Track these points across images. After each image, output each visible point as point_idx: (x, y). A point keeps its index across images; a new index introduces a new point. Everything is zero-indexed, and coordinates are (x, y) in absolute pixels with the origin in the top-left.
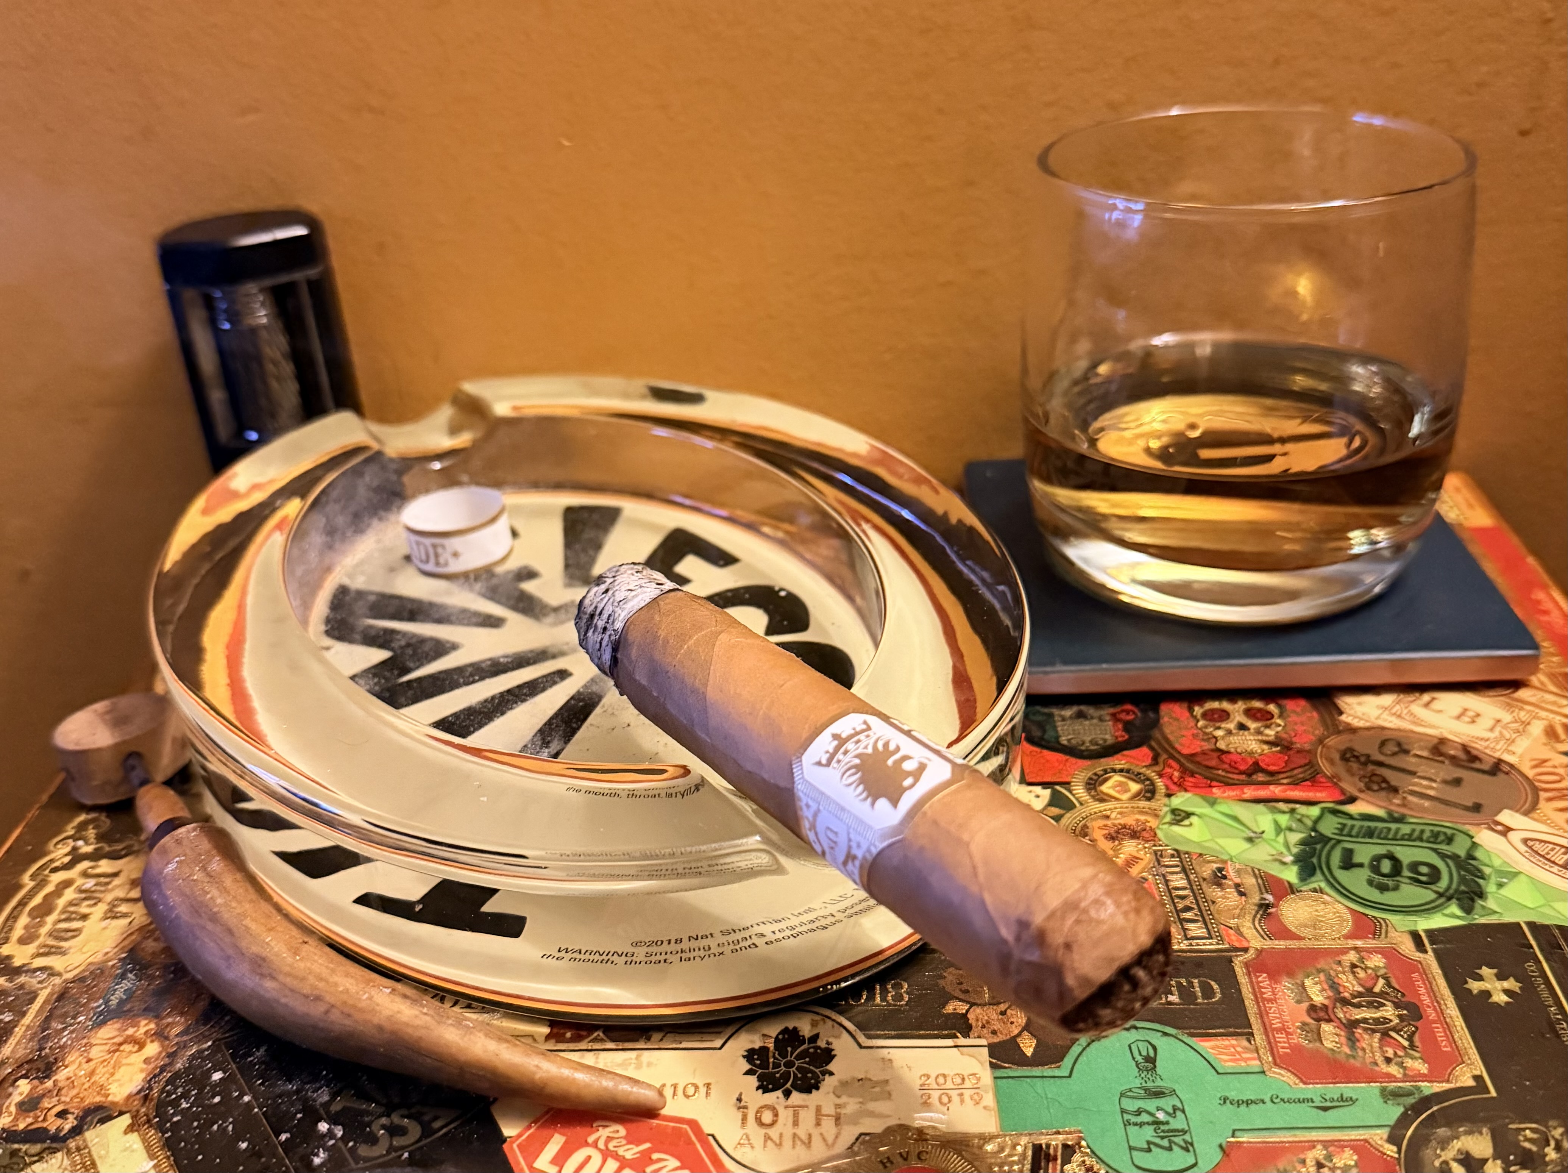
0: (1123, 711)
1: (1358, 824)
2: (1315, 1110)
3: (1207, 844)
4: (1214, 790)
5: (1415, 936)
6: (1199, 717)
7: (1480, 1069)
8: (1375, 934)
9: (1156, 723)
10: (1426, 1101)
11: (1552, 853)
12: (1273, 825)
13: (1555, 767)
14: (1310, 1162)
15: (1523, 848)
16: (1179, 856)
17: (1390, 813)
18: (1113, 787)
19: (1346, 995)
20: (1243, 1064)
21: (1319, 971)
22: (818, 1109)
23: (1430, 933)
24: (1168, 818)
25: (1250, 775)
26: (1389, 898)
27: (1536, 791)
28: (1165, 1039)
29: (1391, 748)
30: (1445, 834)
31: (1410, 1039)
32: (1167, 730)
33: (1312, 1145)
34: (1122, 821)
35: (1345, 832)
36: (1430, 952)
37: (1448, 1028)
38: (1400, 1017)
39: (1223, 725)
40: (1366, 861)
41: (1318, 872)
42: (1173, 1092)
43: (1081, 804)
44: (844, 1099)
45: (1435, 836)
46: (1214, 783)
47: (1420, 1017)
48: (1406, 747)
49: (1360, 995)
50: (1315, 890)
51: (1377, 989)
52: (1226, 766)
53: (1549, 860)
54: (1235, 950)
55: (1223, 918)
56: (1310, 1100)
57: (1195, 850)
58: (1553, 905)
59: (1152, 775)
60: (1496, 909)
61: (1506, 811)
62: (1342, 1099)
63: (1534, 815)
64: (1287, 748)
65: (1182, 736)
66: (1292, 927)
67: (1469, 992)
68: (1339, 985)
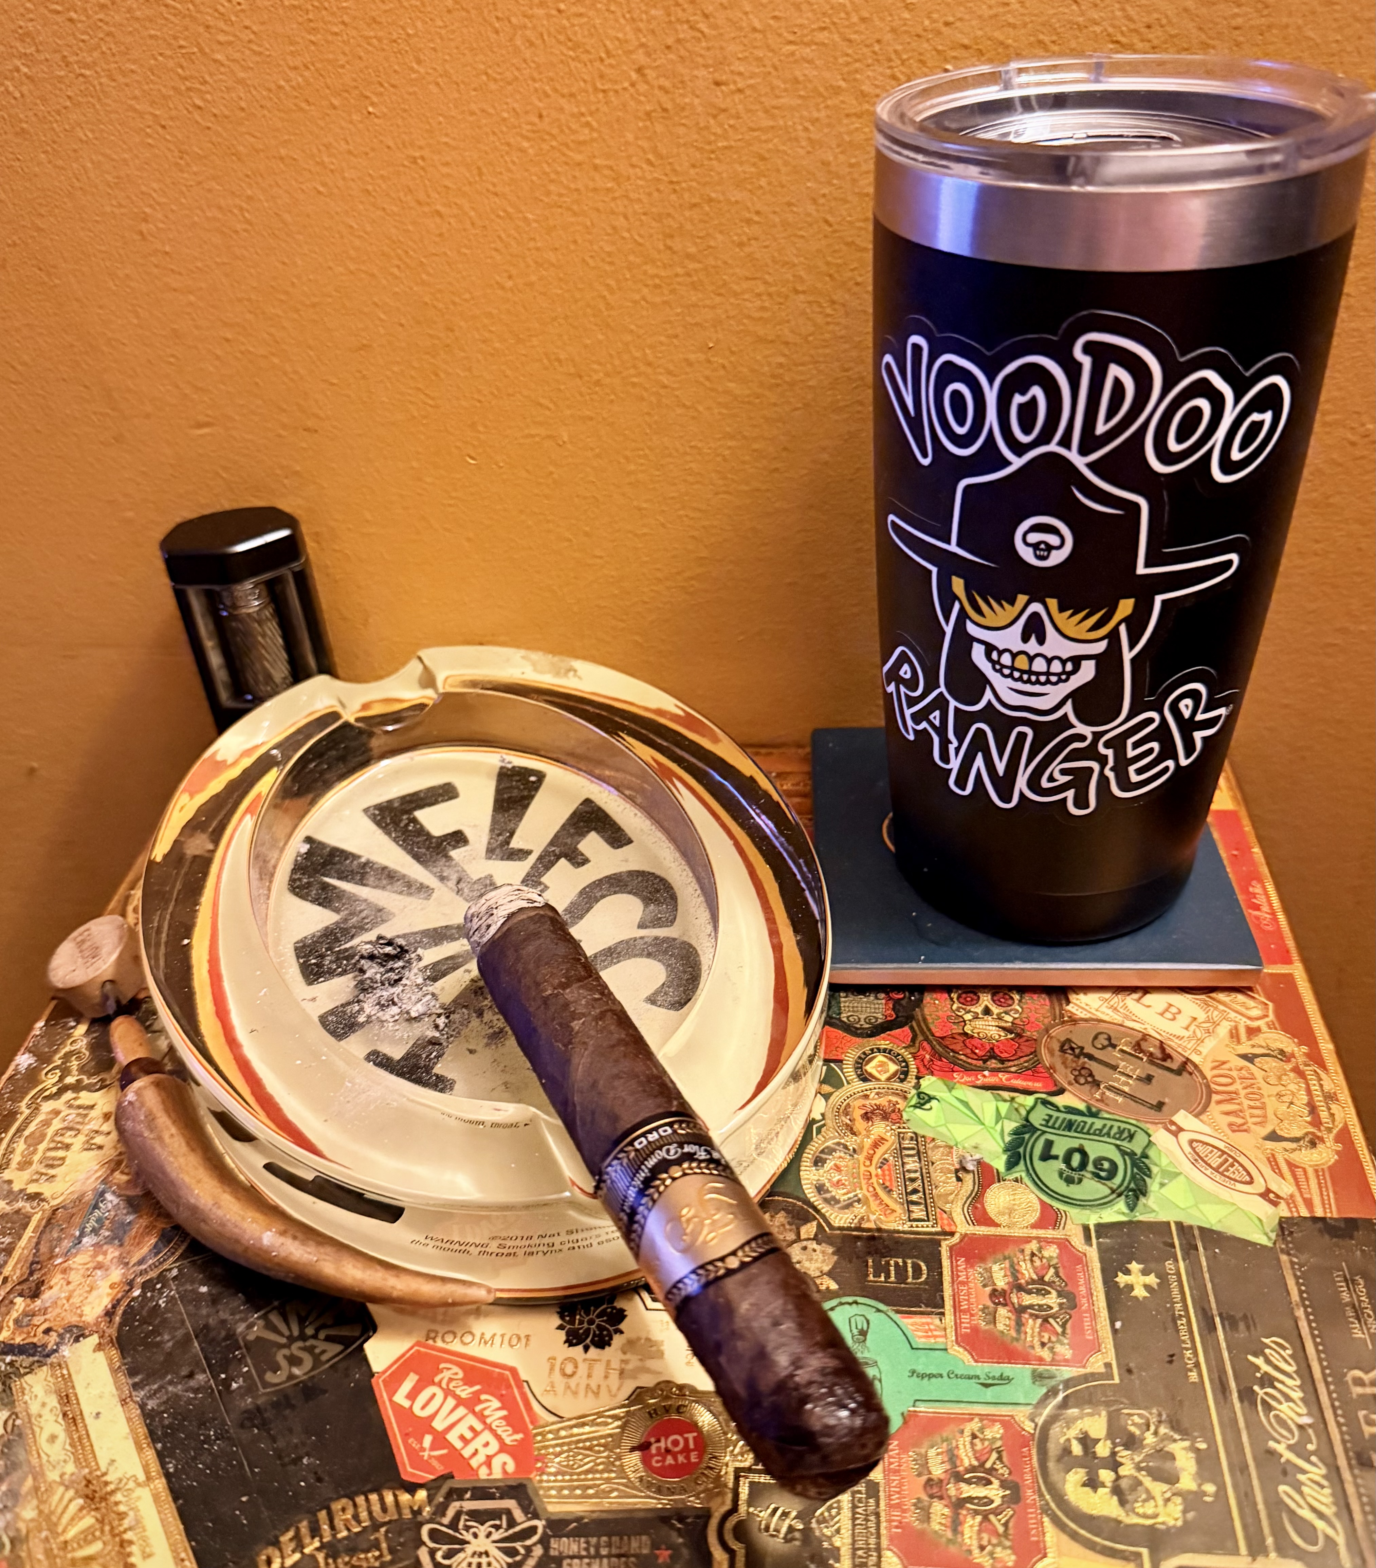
1: (1062, 1116)
2: (980, 1386)
3: (940, 1129)
4: (955, 1074)
5: (1086, 1228)
6: (955, 999)
7: (1111, 1357)
8: (1055, 1226)
9: (919, 1003)
10: (1065, 1385)
11: (1210, 1156)
12: (995, 1113)
13: (1231, 1069)
14: (967, 1433)
15: (1188, 1149)
16: (917, 1140)
17: (1089, 1108)
18: (876, 1067)
19: (1023, 1281)
20: (932, 1340)
21: (1005, 1258)
22: (608, 1362)
23: (1098, 1226)
24: (913, 1102)
25: (985, 1061)
27: (1210, 1092)
28: (879, 1314)
29: (1102, 1041)
31: (1064, 1326)
32: (926, 1011)
33: (971, 1417)
34: (878, 1102)
36: (1095, 1245)
37: (1094, 1317)
38: (1060, 1305)
39: (973, 1009)
41: (1022, 1162)
42: (875, 1363)
43: (848, 1083)
44: (628, 1357)
45: (1121, 1132)
46: (957, 1068)
47: (1076, 1307)
49: (1033, 1282)
50: (1016, 1180)
51: (1046, 1279)
52: (968, 1052)
53: (1206, 1162)
54: (945, 1233)
55: (940, 1204)
56: (978, 1377)
57: (930, 1134)
58: (1201, 1206)
59: (909, 1057)
60: (1154, 1207)
61: (1182, 1112)
62: (1001, 1377)
63: (1204, 1117)
64: (1020, 1036)
65: (938, 1018)
66: (992, 1215)
67: (1118, 1285)
68: (1019, 1272)
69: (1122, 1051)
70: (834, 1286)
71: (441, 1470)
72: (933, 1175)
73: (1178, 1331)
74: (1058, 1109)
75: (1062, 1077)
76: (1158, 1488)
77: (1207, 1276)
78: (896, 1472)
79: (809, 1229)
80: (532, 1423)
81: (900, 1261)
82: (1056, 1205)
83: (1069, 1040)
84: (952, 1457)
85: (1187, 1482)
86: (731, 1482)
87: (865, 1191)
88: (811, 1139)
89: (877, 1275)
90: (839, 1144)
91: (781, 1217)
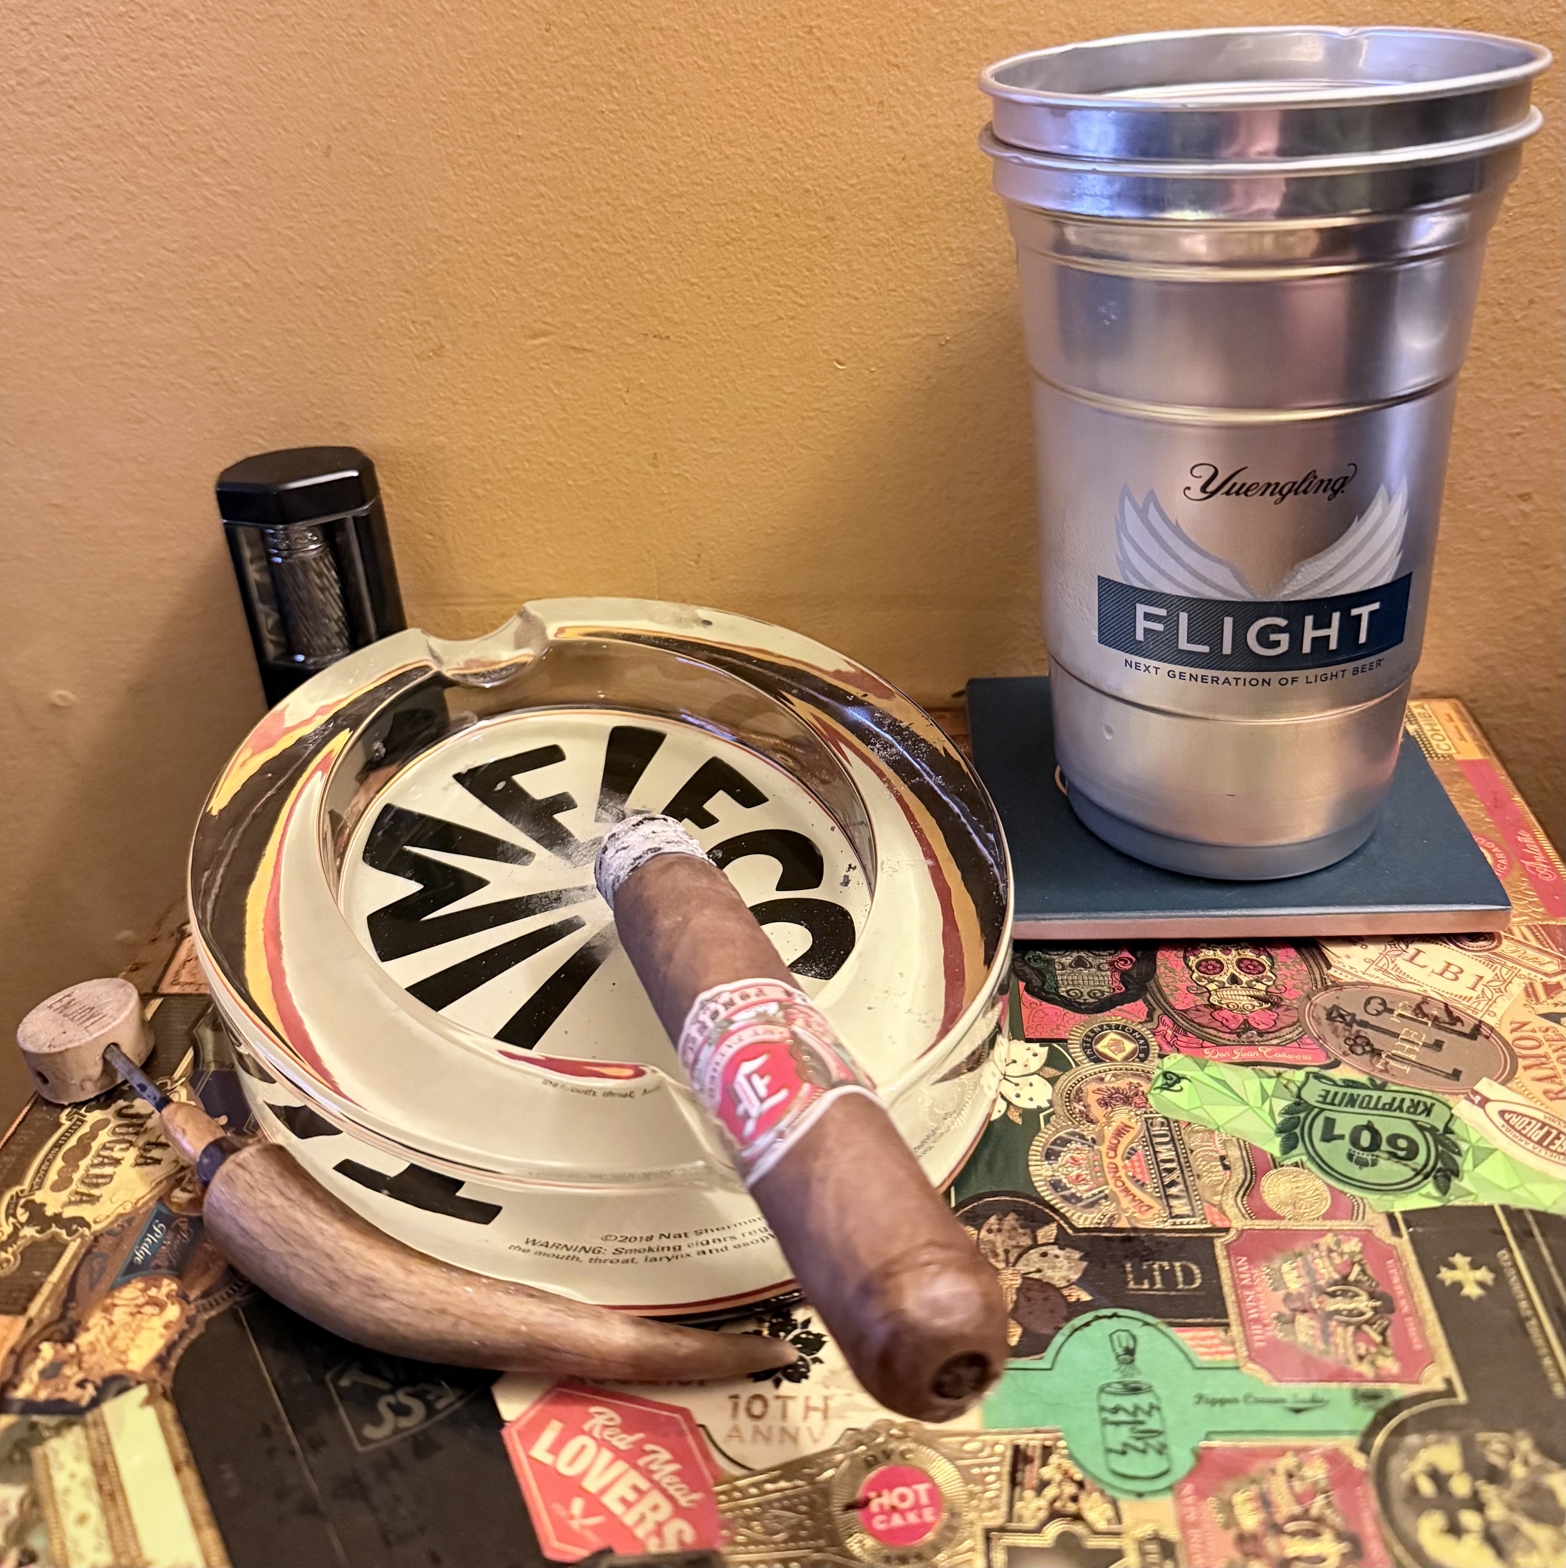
0: (1120, 959)
1: (1342, 1091)
2: (1287, 1411)
3: (1194, 1112)
4: (1205, 1050)
5: (1391, 1217)
6: (1194, 968)
7: (1450, 1370)
8: (1351, 1215)
9: (1152, 974)
10: (1397, 1406)
11: (1528, 1128)
12: (1259, 1091)
13: (1534, 1031)
14: (1281, 1471)
15: (1499, 1121)
16: (1169, 1125)
17: (1372, 1080)
18: (1108, 1046)
19: (1322, 1282)
20: (1219, 1358)
21: (1295, 1256)
22: (807, 1400)
23: (1404, 1213)
24: (1160, 1082)
25: (1239, 1035)
28: (1147, 1328)
29: (1375, 1006)
30: (1425, 1104)
31: (1383, 1333)
32: (1162, 982)
33: (1282, 1452)
34: (1115, 1085)
35: (1329, 1100)
36: (1406, 1237)
37: (1420, 1322)
38: (1375, 1309)
39: (1217, 978)
41: (1300, 1144)
42: (1150, 1389)
43: (1077, 1065)
44: (833, 1391)
45: (1415, 1105)
46: (1206, 1044)
47: (1392, 1311)
48: (1389, 1006)
49: (1336, 1283)
50: (1296, 1165)
51: (1352, 1278)
52: (1217, 1024)
53: (1525, 1136)
54: (1216, 1230)
55: (1207, 1194)
56: (1283, 1401)
57: (1183, 1118)
58: (1528, 1186)
59: (1147, 1034)
60: (1472, 1189)
61: (1485, 1080)
62: (1314, 1400)
63: (1512, 1084)
64: (1276, 1005)
65: (1177, 989)
66: (1272, 1205)
67: (1442, 1282)
68: (1316, 1271)
70: (1086, 1297)
71: (597, 1543)
72: (1194, 1164)
73: (1527, 1334)
74: (1335, 1084)
75: (1335, 1046)
76: (1542, 1534)
77: (1552, 1266)
79: (1047, 1233)
80: (715, 1478)
81: (1165, 1263)
83: (1336, 1007)
84: (1265, 1502)
86: (981, 1546)
87: (1112, 1186)
88: (1039, 1129)
89: (1139, 1281)
90: (1073, 1134)
91: (1011, 1220)
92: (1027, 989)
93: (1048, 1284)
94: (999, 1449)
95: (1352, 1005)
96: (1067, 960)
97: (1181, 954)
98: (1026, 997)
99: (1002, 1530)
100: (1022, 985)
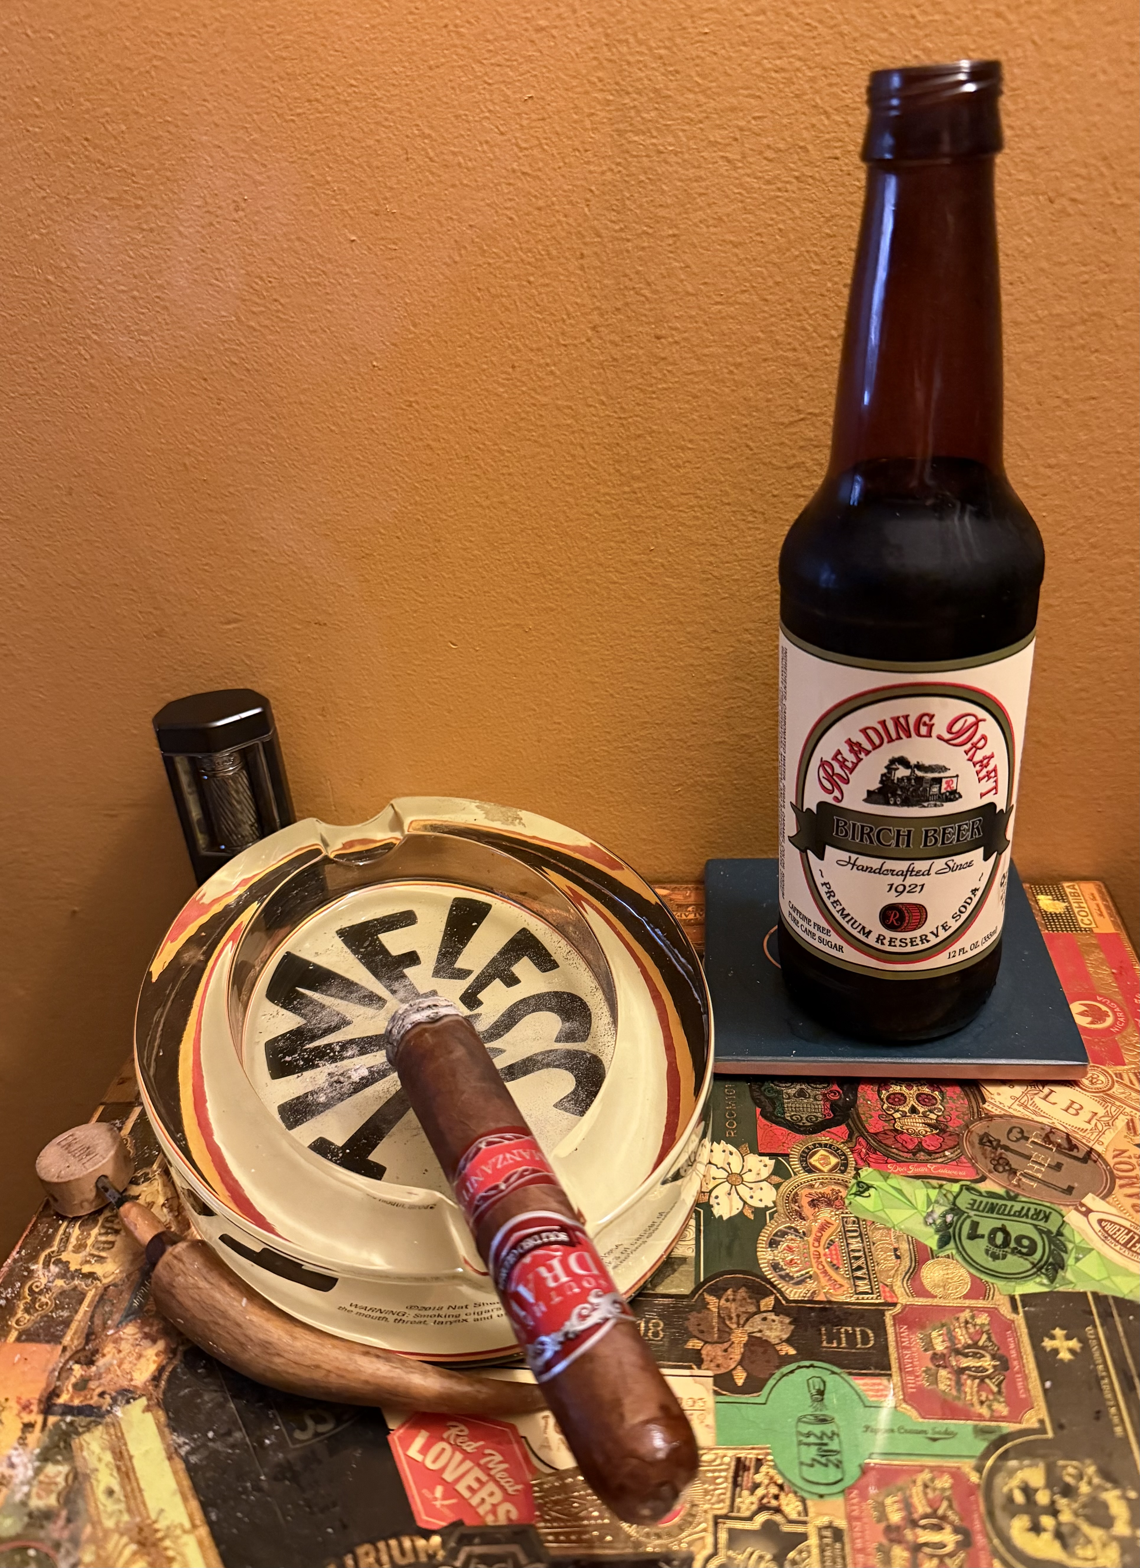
0: (831, 1092)
1: (985, 1200)
2: (927, 1441)
3: (878, 1213)
4: (889, 1166)
5: (1012, 1299)
6: (885, 1100)
7: (1044, 1414)
8: (985, 1296)
9: (853, 1103)
10: (1004, 1439)
11: (1118, 1234)
12: (925, 1199)
13: (1130, 1157)
14: (919, 1482)
15: (1097, 1228)
16: (858, 1223)
17: (1007, 1192)
18: (819, 1160)
19: (959, 1346)
20: (882, 1399)
21: (943, 1326)
23: (1022, 1296)
24: (853, 1190)
25: (914, 1154)
26: (999, 1266)
27: (1114, 1178)
28: (834, 1376)
29: (1015, 1134)
31: (999, 1385)
32: (861, 1110)
33: (921, 1469)
34: (822, 1191)
36: (1021, 1314)
37: (1026, 1378)
38: (994, 1366)
39: (901, 1108)
40: (986, 1234)
42: (833, 1421)
43: (795, 1174)
45: (1037, 1213)
46: (890, 1160)
47: (1007, 1369)
48: (1026, 1134)
49: (969, 1346)
50: (948, 1257)
51: (981, 1343)
52: (899, 1145)
53: (1115, 1239)
54: (886, 1304)
55: (882, 1278)
56: (925, 1432)
57: (870, 1218)
58: (1114, 1278)
59: (847, 1151)
60: (1072, 1279)
61: (1090, 1195)
62: (946, 1432)
63: (1110, 1199)
64: (943, 1131)
65: (872, 1117)
66: (928, 1287)
67: (1043, 1348)
68: (955, 1337)
69: (1033, 1142)
70: (792, 1352)
72: (875, 1254)
73: (1101, 1390)
75: (983, 1166)
76: (1096, 1534)
77: (1124, 1341)
78: (858, 1519)
79: (768, 1302)
81: (849, 1329)
82: (985, 1278)
83: (986, 1135)
84: (907, 1505)
85: (1122, 1528)
86: (711, 1529)
87: (815, 1269)
88: (766, 1224)
89: (830, 1341)
90: (790, 1228)
91: (742, 1292)
92: (761, 1114)
93: (766, 1341)
94: (727, 1460)
95: (998, 1133)
96: (792, 1091)
97: (876, 1088)
98: (761, 1121)
99: (726, 1517)
100: (758, 1110)
